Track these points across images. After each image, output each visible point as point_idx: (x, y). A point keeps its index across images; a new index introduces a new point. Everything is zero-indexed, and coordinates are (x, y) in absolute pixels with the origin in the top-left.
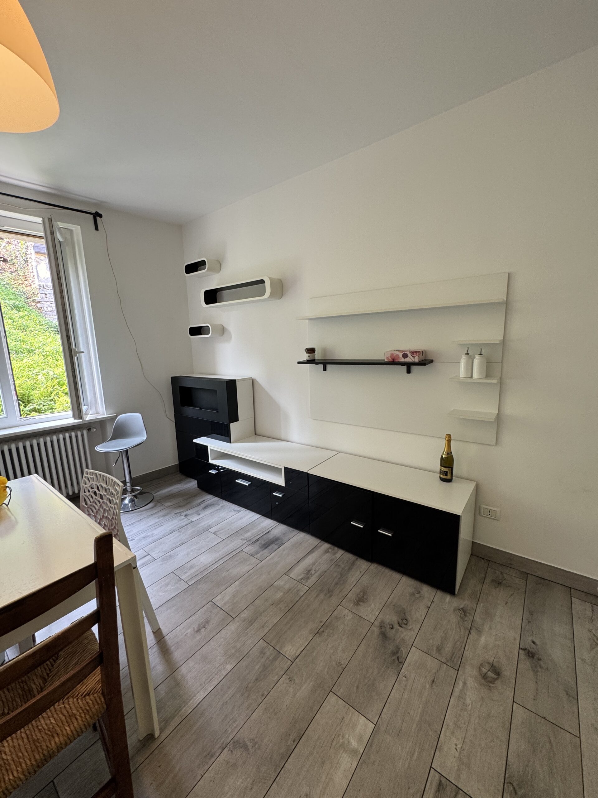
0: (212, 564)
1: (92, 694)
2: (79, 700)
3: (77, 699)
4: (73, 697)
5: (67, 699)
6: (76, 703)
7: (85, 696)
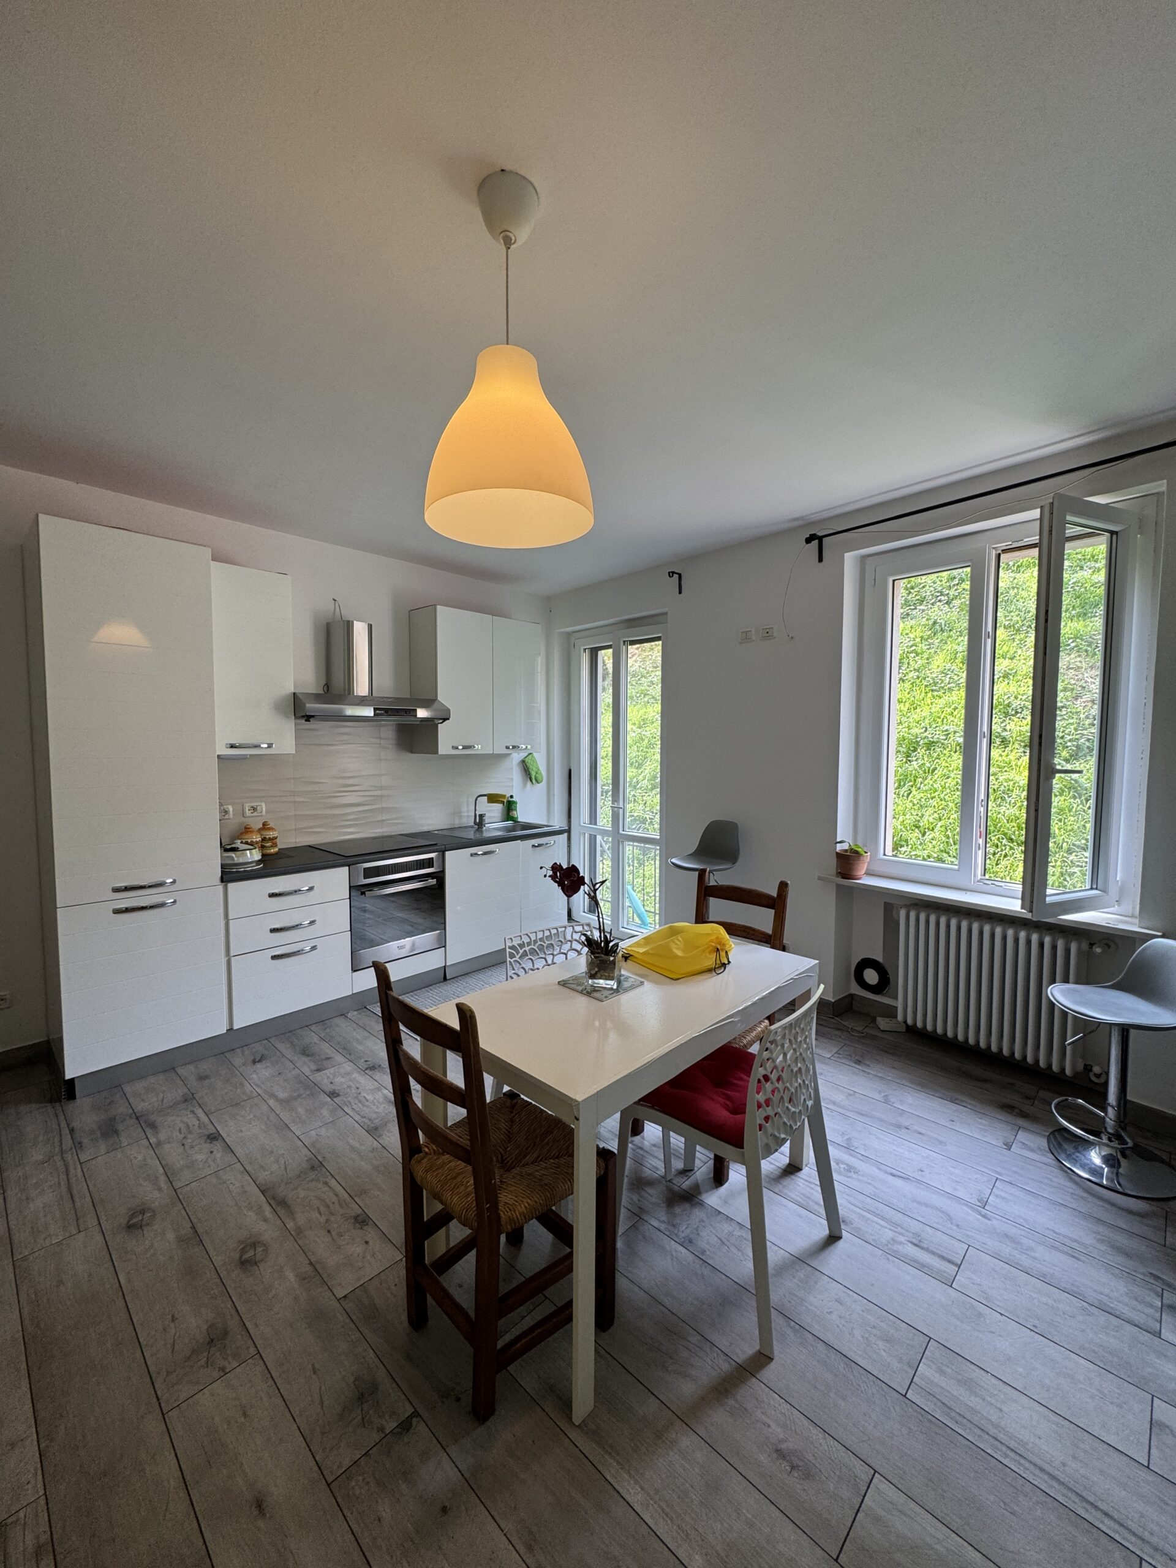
0: (1013, 1444)
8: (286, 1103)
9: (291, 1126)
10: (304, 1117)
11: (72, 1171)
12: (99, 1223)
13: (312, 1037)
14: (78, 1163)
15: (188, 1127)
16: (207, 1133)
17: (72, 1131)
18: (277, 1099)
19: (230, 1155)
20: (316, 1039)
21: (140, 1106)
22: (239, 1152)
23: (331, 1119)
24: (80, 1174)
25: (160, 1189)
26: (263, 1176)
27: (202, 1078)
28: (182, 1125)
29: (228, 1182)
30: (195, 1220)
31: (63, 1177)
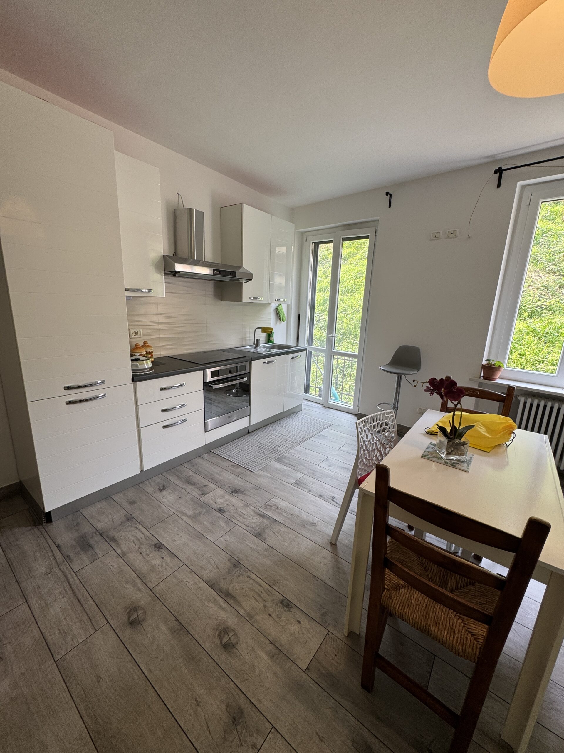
1: (475, 638)
2: (464, 629)
3: (464, 627)
4: (463, 621)
5: (459, 617)
6: (461, 627)
7: (470, 632)
8: (194, 517)
9: (205, 534)
10: (210, 528)
11: (71, 580)
12: (108, 622)
13: (188, 471)
14: (74, 574)
15: (139, 540)
16: (153, 543)
17: (58, 547)
18: (188, 516)
19: (176, 559)
20: (191, 473)
21: (100, 526)
22: (181, 556)
23: (228, 529)
24: (78, 582)
25: (139, 590)
26: (206, 574)
27: (132, 503)
28: (133, 538)
29: (184, 581)
30: (176, 614)
31: (66, 584)
